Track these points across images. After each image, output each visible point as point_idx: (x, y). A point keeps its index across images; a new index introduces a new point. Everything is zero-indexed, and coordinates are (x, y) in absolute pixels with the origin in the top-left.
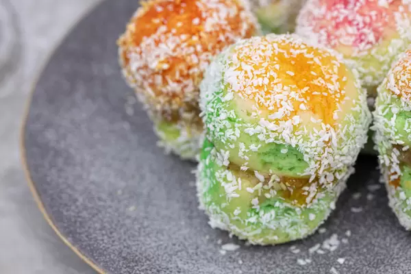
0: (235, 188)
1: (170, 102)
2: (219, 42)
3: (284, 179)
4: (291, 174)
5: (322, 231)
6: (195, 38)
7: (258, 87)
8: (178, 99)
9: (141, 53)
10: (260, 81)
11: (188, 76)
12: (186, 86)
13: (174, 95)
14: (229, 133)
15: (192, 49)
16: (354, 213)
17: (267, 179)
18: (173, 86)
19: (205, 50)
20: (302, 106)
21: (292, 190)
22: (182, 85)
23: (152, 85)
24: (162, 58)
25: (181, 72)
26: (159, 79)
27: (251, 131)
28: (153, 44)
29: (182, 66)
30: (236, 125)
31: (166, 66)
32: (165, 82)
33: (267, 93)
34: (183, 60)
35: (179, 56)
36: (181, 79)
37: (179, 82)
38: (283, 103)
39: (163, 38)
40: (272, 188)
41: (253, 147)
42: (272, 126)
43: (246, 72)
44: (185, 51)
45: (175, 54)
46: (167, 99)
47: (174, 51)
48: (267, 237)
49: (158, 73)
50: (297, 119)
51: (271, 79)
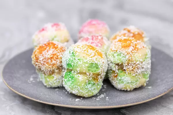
0: (82, 78)
1: (53, 67)
2: (63, 50)
3: (94, 74)
4: (95, 72)
5: (98, 94)
6: (57, 49)
7: (85, 50)
8: (55, 65)
9: (43, 55)
10: (85, 49)
11: (57, 58)
12: (57, 61)
13: (54, 64)
14: (79, 63)
15: (57, 52)
16: (103, 91)
17: (90, 74)
18: (54, 62)
19: (60, 52)
20: (96, 54)
21: (95, 77)
22: (56, 61)
23: (47, 63)
24: (50, 55)
25: (55, 57)
26: (50, 61)
27: (85, 61)
28: (46, 52)
29: (56, 56)
30: (81, 60)
31: (52, 56)
32: (51, 61)
33: (87, 51)
34: (56, 54)
35: (54, 54)
36: (56, 59)
37: (55, 60)
38: (92, 53)
39: (49, 50)
40: (91, 77)
41: (86, 65)
42: (91, 59)
43: (80, 48)
44: (55, 52)
45: (53, 53)
46: (52, 66)
47: (53, 52)
48: (89, 93)
49: (49, 59)
50: (96, 57)
51: (87, 48)
